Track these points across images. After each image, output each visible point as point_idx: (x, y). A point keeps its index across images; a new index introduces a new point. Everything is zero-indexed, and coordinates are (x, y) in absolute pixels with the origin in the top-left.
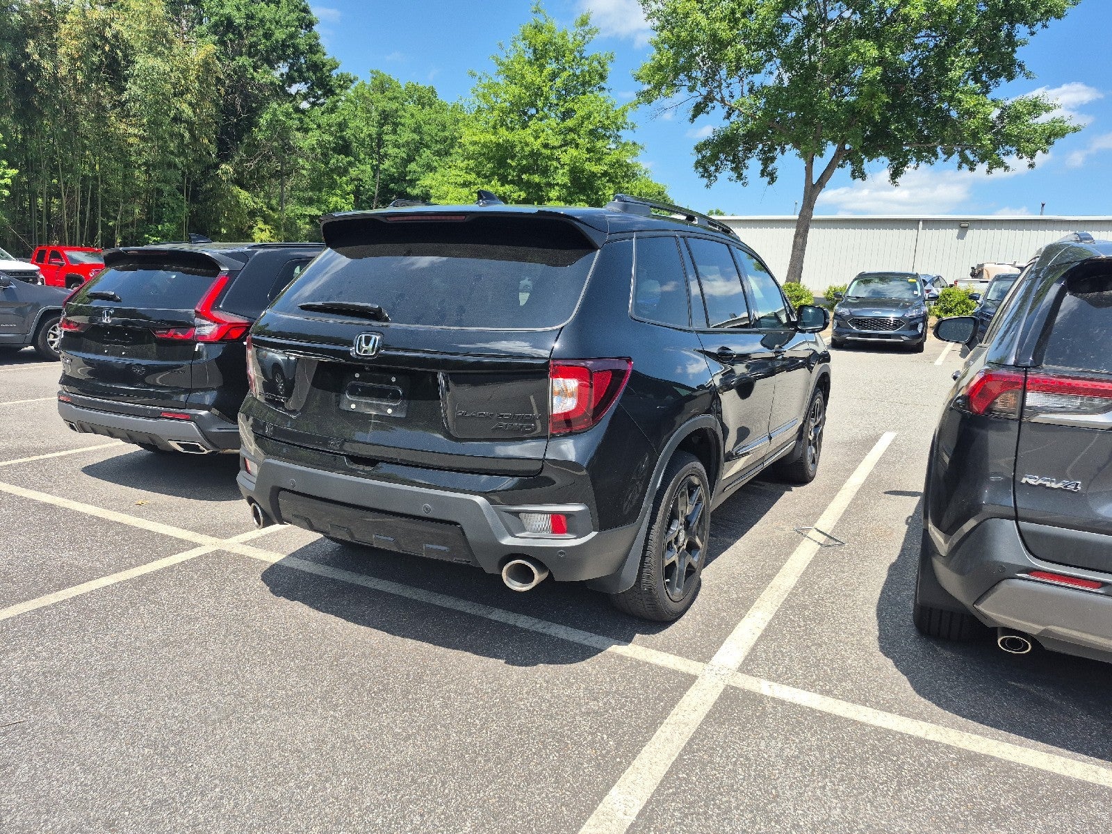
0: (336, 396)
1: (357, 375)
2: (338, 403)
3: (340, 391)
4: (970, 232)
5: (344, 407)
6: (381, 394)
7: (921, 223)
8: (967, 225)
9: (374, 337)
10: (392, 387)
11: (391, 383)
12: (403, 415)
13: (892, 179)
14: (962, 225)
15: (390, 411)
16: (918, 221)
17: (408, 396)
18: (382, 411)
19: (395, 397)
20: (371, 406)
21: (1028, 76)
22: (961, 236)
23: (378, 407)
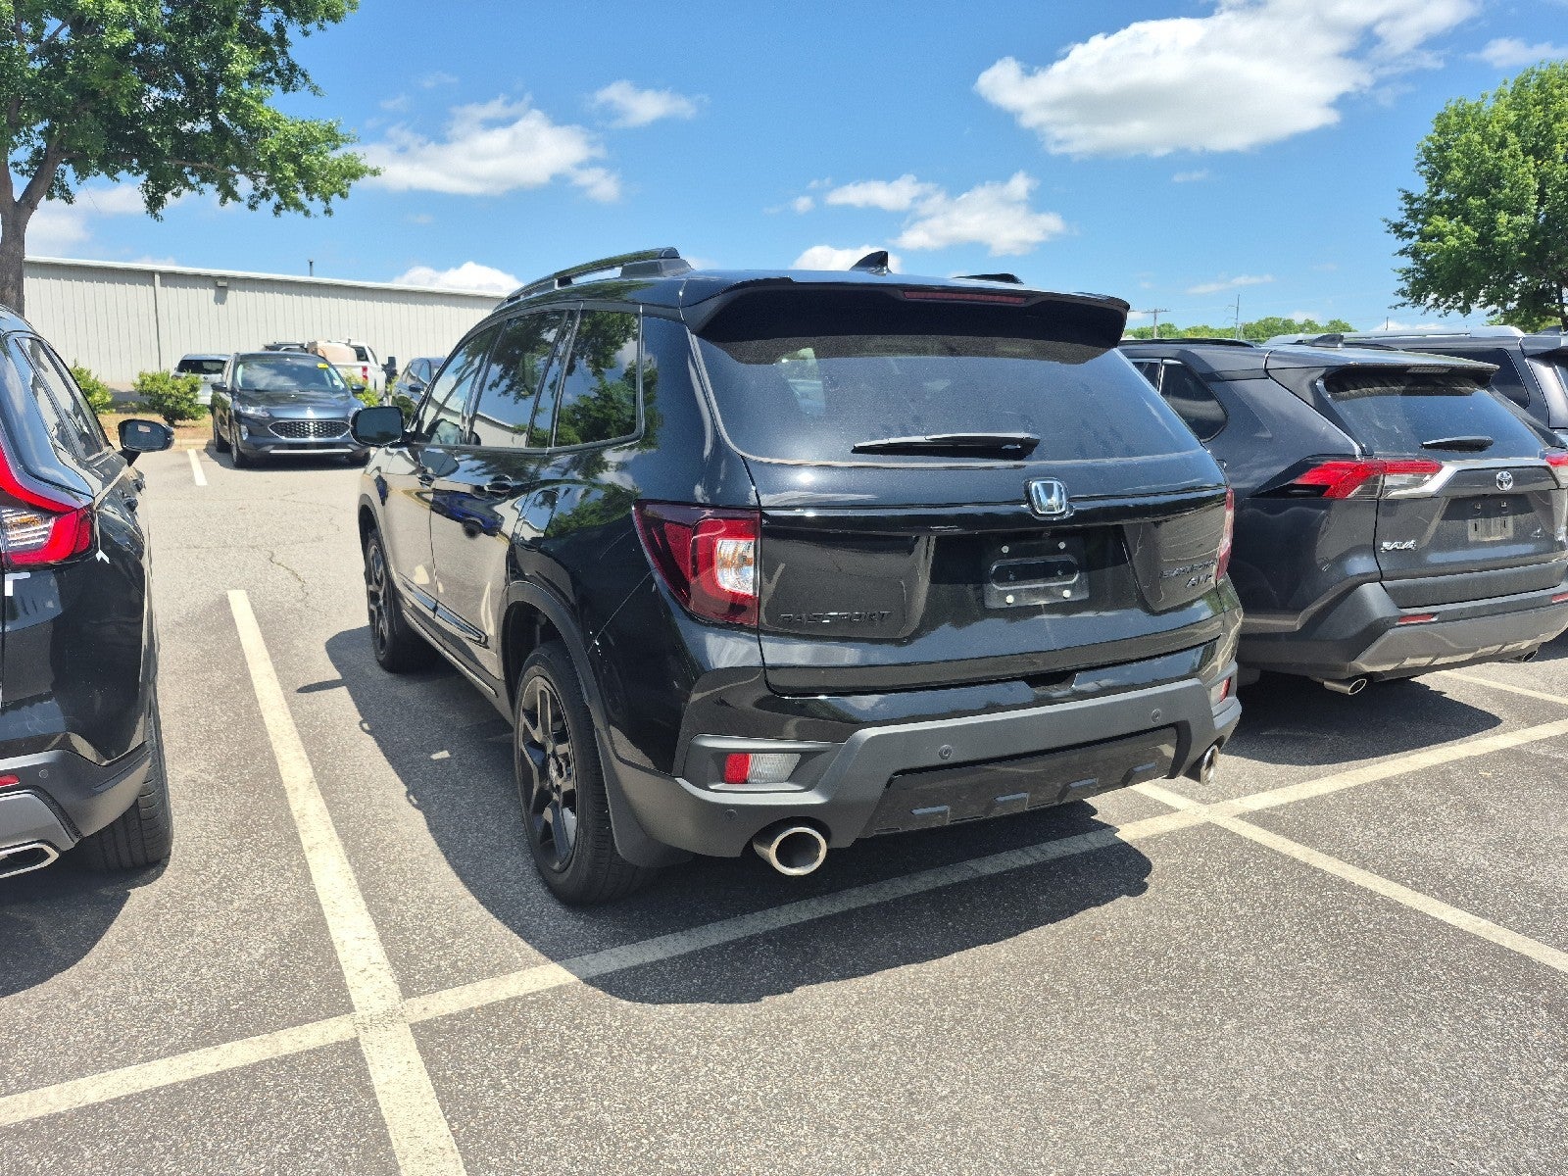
0: (975, 589)
1: (1005, 549)
2: (981, 599)
3: (980, 578)
4: (231, 294)
5: (993, 603)
6: (1046, 572)
7: (157, 277)
8: (225, 284)
9: (1055, 483)
10: (1063, 558)
11: (1059, 551)
12: (1085, 596)
13: (153, 211)
14: (220, 284)
15: (1067, 593)
16: (152, 273)
17: (1087, 566)
18: (1054, 596)
19: (1069, 570)
20: (1036, 592)
21: (315, 90)
22: (220, 299)
23: (1046, 592)
